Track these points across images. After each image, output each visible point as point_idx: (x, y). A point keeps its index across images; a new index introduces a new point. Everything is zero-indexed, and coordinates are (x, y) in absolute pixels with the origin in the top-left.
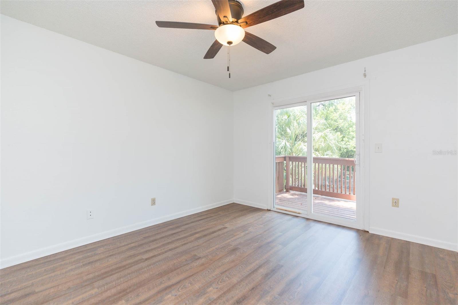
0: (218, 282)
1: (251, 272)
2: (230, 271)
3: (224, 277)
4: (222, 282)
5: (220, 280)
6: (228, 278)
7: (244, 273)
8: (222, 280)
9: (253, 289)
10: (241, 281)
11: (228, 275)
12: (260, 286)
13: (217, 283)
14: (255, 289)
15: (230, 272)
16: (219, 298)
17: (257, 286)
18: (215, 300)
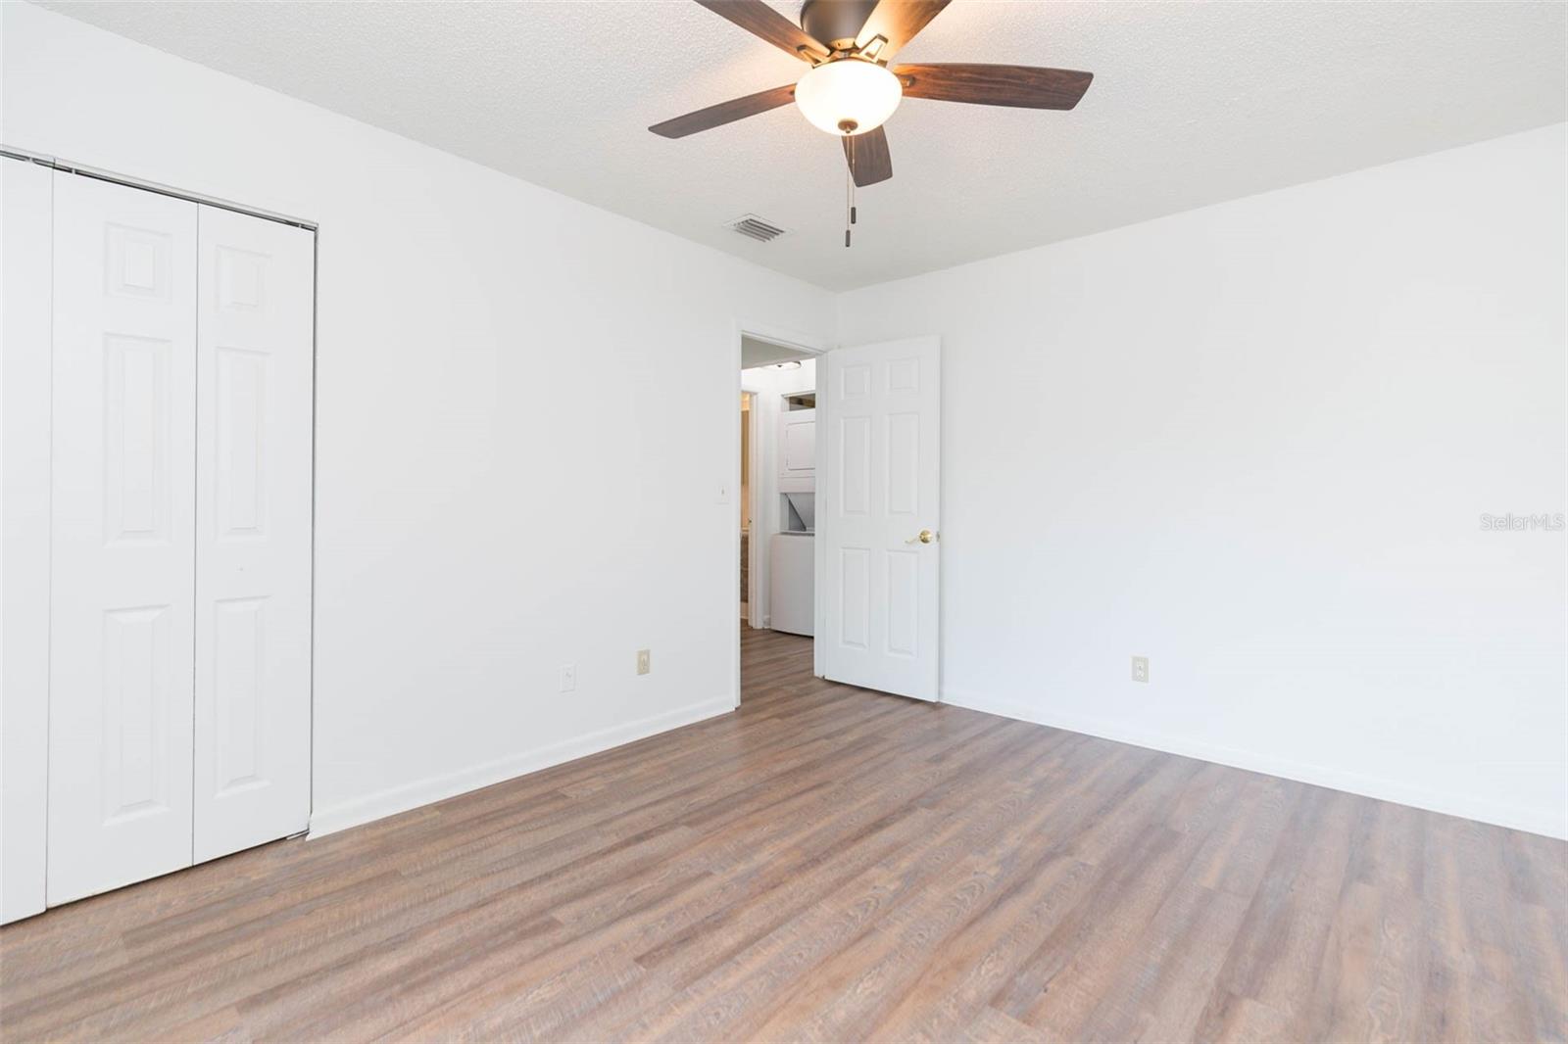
0: (878, 903)
1: (771, 935)
2: (843, 937)
3: (860, 917)
4: (866, 902)
5: (871, 908)
6: (848, 915)
7: (794, 930)
8: (866, 910)
9: (774, 887)
10: (805, 907)
11: (851, 925)
12: (751, 894)
13: (880, 901)
14: (771, 885)
15: (843, 933)
16: (865, 869)
17: (763, 892)
18: (873, 865)
